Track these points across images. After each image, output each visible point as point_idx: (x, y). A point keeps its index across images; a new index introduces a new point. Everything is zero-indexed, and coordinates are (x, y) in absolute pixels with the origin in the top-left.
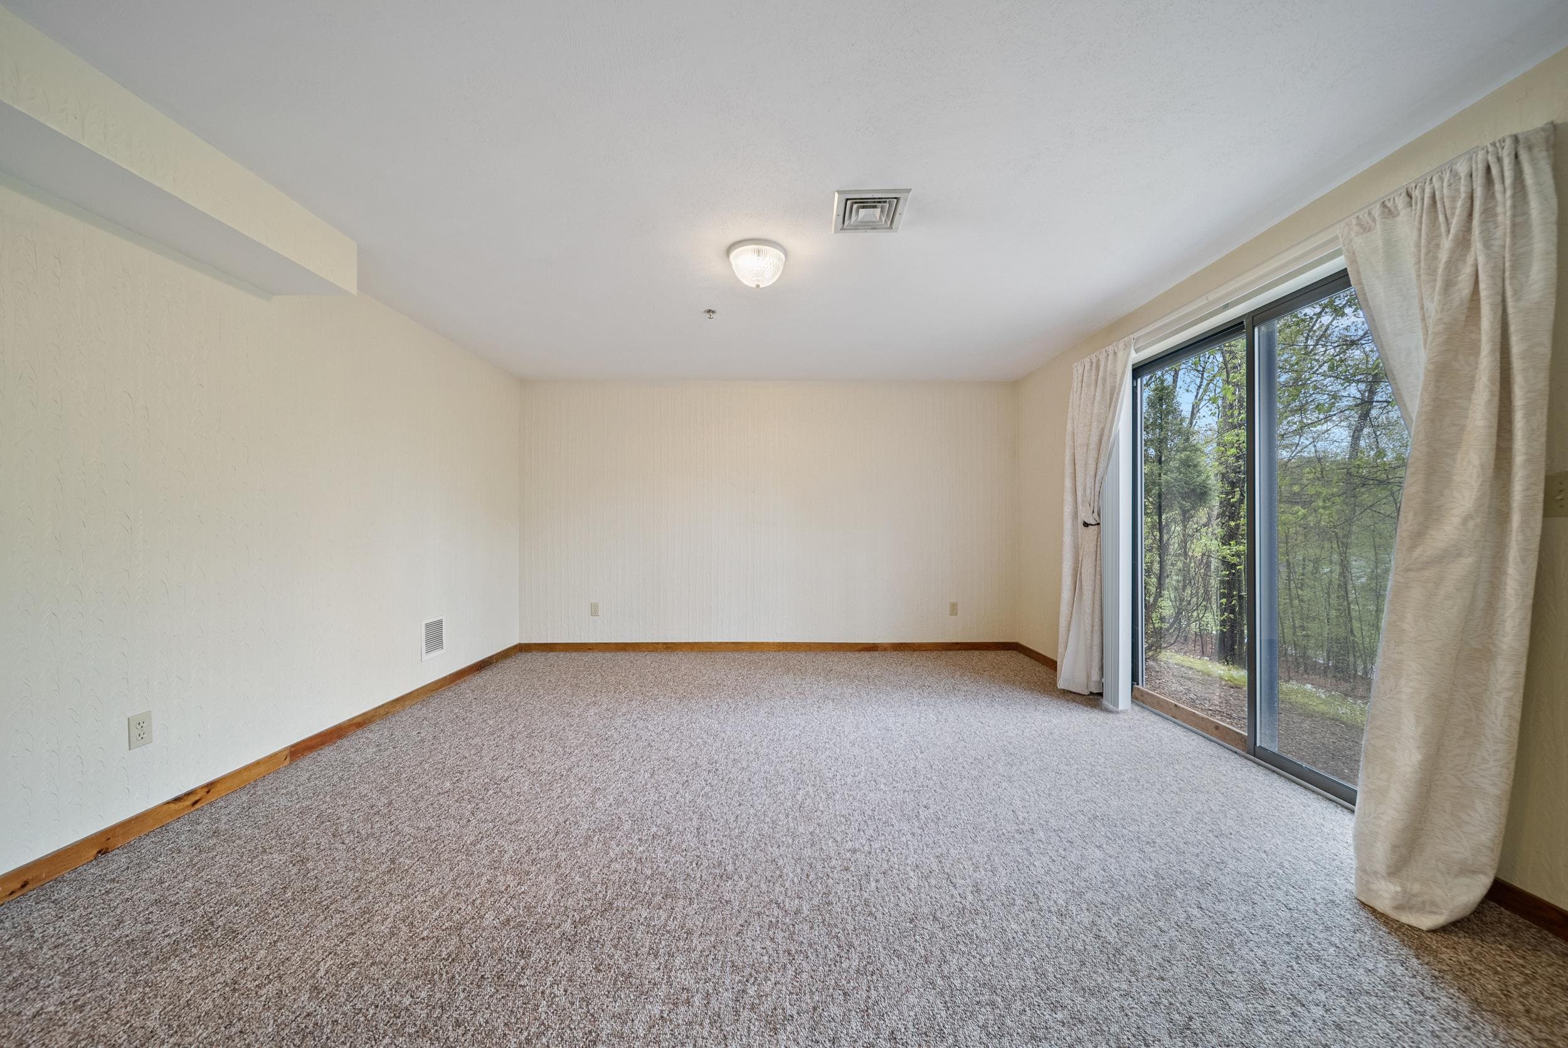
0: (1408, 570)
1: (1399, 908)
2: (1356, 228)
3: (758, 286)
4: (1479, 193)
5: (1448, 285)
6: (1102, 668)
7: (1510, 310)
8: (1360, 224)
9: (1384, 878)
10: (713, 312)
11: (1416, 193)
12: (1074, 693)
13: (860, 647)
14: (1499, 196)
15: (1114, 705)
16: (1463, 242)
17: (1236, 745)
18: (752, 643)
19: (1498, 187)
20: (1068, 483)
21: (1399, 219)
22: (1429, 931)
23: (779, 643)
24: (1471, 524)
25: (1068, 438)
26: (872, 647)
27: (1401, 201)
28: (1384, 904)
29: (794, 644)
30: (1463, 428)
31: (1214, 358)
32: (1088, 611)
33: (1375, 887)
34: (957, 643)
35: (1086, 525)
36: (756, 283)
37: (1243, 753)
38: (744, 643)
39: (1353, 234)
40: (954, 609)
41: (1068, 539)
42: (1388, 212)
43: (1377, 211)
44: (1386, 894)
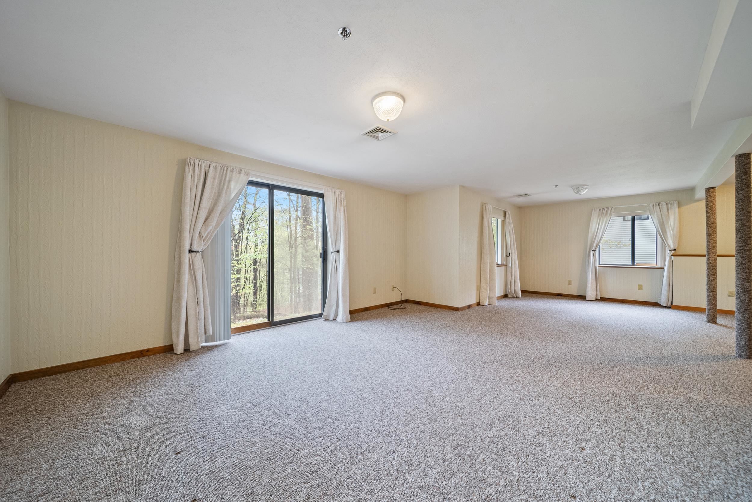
2: (327, 190)
17: (266, 327)
27: (334, 190)
37: (270, 327)
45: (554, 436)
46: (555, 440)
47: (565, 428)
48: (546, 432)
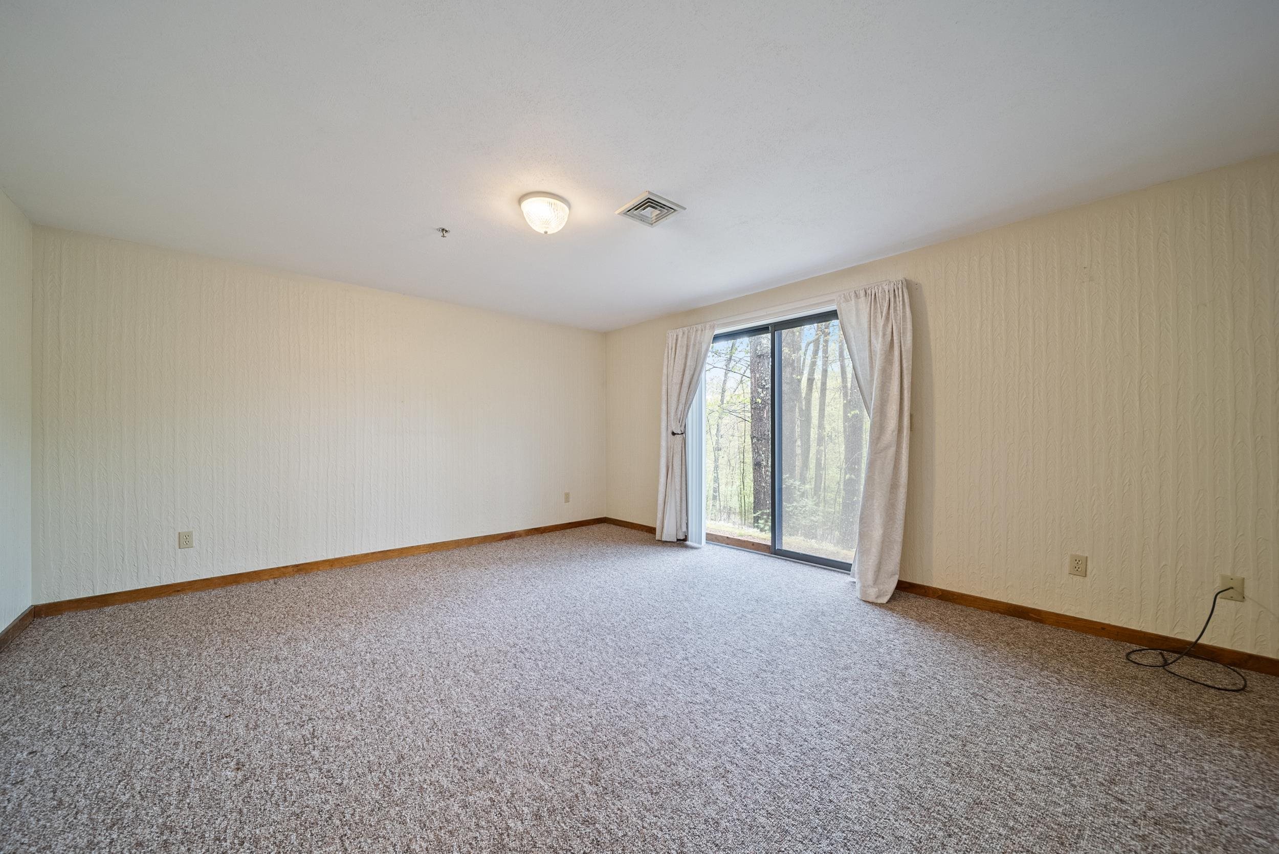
0: (876, 453)
1: (877, 598)
2: (843, 299)
3: (546, 233)
4: (892, 299)
5: (884, 335)
6: (687, 524)
7: (903, 350)
8: (844, 297)
9: (872, 587)
10: (446, 231)
11: (869, 292)
12: (669, 542)
13: (502, 537)
14: (898, 303)
15: (698, 543)
16: (887, 318)
17: (765, 552)
18: (402, 549)
19: (897, 299)
20: (664, 407)
21: (860, 300)
22: (887, 603)
23: (429, 544)
24: (894, 434)
25: (664, 378)
26: (510, 536)
27: (862, 293)
28: (872, 598)
29: (444, 543)
30: (889, 395)
31: (744, 342)
32: (678, 488)
33: (868, 592)
34: (570, 523)
35: (674, 434)
36: (545, 230)
37: (769, 554)
38: (393, 550)
39: (842, 301)
40: (567, 498)
41: (663, 444)
42: (857, 296)
43: (853, 295)
44: (872, 594)
45: (290, 750)
46: (285, 747)
47: (284, 776)
48: (306, 745)
